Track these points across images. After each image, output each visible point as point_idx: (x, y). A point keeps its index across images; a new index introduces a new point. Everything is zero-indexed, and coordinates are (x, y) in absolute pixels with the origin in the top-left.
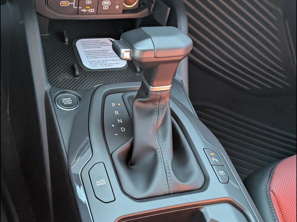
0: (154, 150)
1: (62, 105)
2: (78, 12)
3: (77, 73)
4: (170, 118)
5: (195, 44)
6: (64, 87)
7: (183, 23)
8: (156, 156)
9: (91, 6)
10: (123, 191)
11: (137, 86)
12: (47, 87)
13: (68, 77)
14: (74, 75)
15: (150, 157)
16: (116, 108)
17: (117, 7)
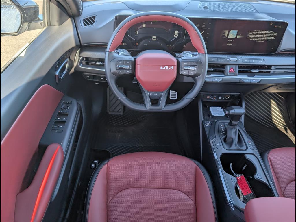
0: (233, 139)
1: (207, 125)
2: (212, 99)
3: (210, 116)
4: (237, 131)
5: (246, 111)
6: (207, 120)
7: (244, 105)
8: (233, 140)
9: (216, 98)
10: (223, 147)
11: (229, 121)
12: (203, 119)
13: (207, 117)
14: (209, 117)
15: (231, 140)
16: (222, 127)
17: (223, 98)
